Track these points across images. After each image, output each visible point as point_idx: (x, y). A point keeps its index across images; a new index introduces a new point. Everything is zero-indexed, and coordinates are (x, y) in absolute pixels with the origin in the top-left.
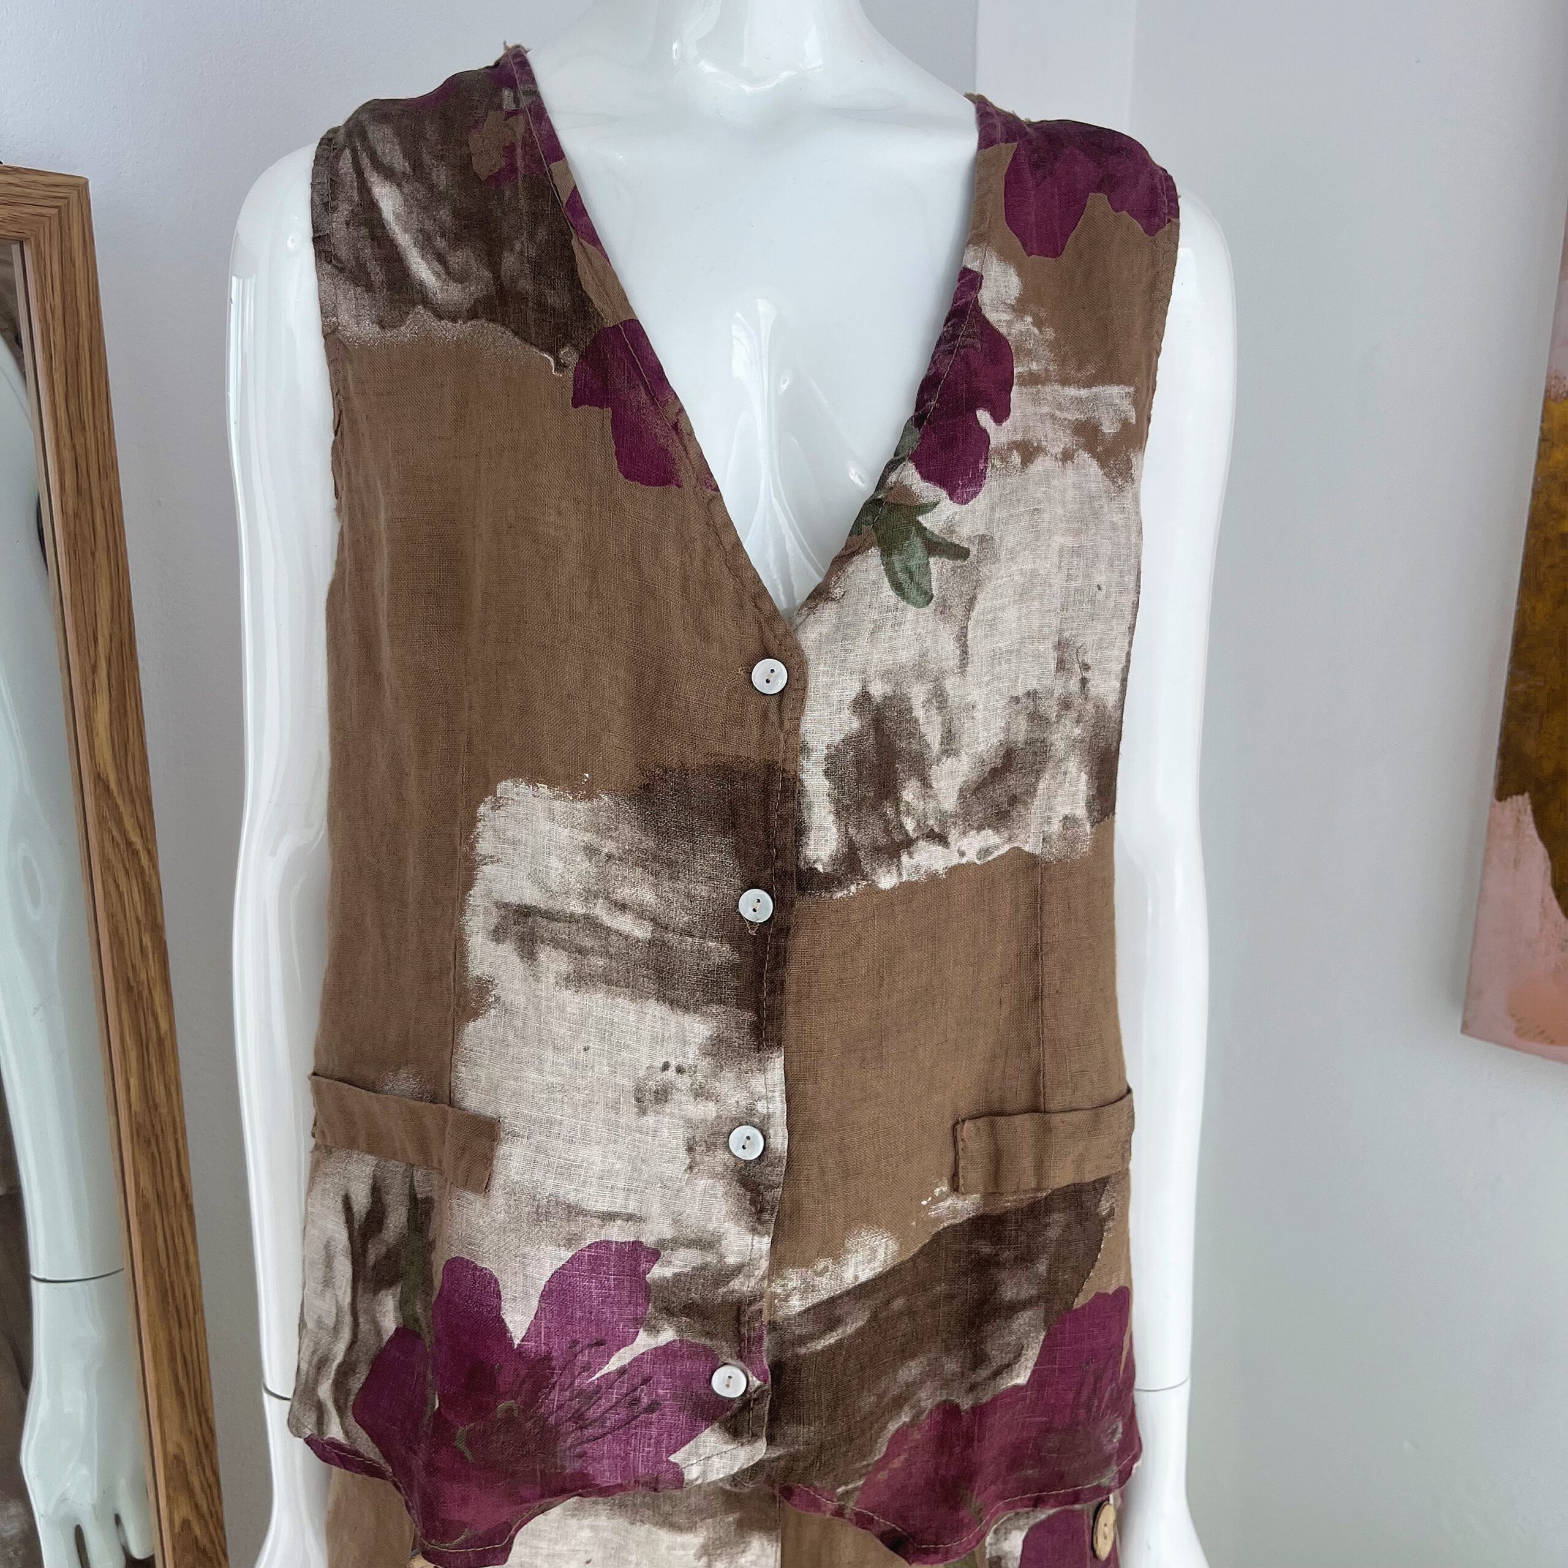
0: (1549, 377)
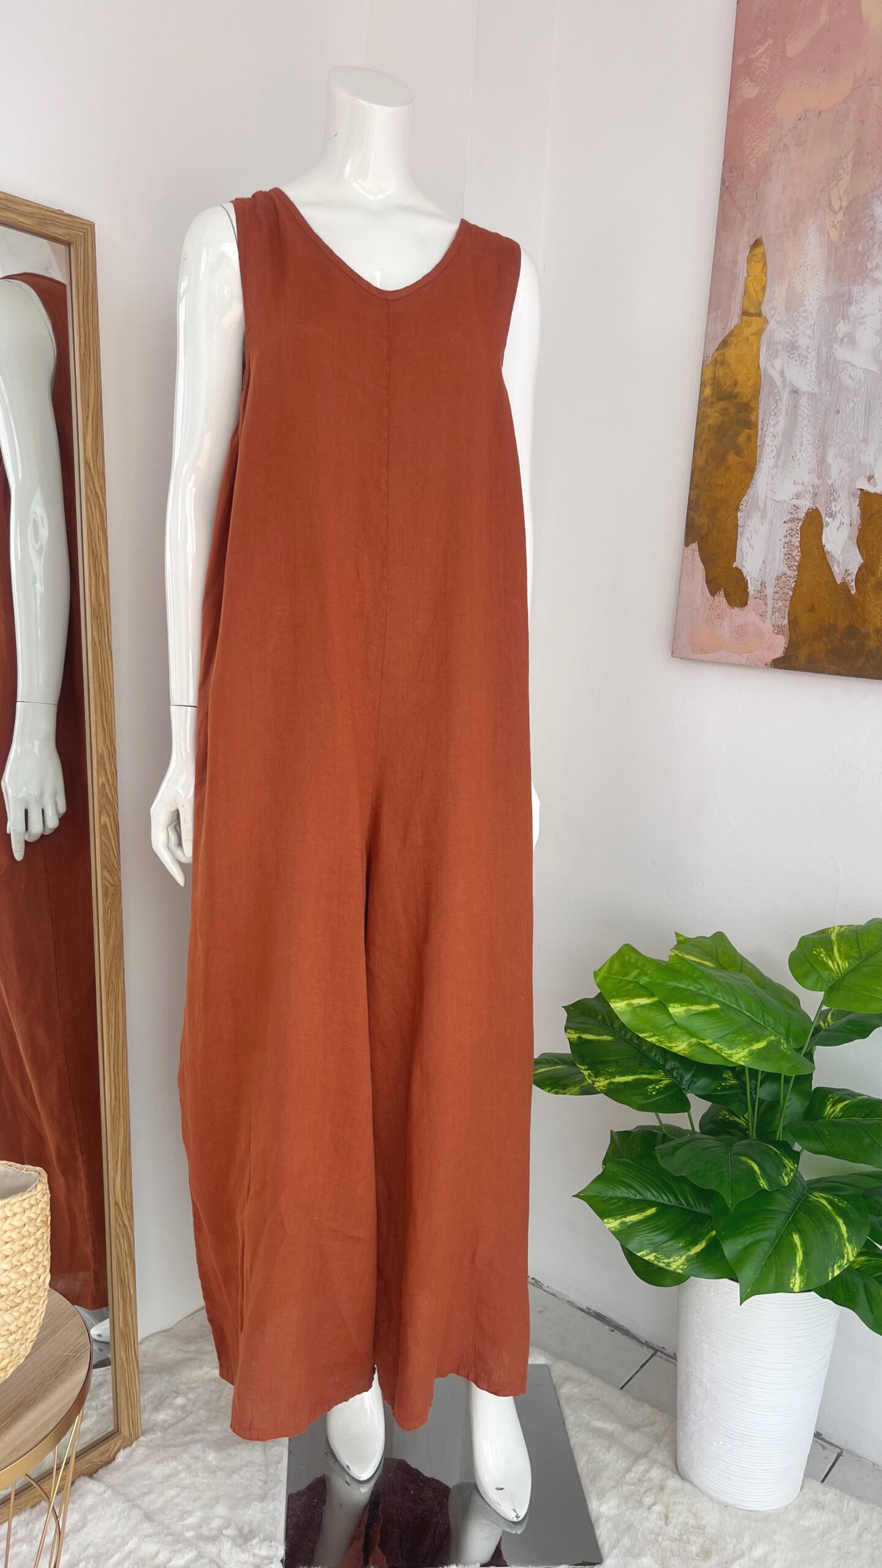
0: (704, 357)
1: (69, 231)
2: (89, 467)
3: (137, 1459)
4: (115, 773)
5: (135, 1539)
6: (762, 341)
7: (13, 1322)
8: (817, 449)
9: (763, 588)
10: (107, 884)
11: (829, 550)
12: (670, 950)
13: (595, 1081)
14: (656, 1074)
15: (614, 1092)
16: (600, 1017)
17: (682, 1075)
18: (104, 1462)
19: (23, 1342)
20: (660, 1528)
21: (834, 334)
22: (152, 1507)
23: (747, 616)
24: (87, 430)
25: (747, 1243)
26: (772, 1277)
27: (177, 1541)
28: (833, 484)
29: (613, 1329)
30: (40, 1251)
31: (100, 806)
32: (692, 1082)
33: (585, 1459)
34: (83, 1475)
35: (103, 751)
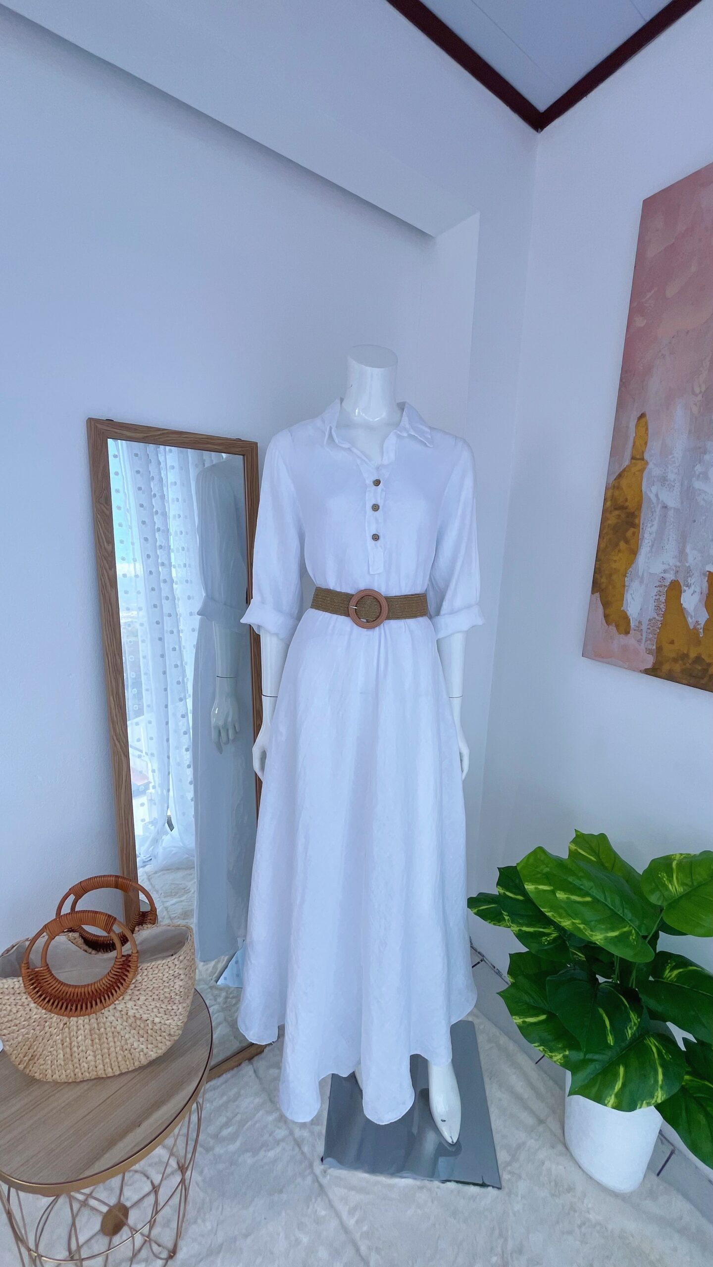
1: (243, 449)
6: (644, 475)
8: (679, 543)
9: (640, 625)
11: (685, 607)
12: (568, 848)
13: (511, 924)
14: (549, 928)
21: (693, 472)
23: (630, 640)
26: (595, 1090)
28: (689, 566)
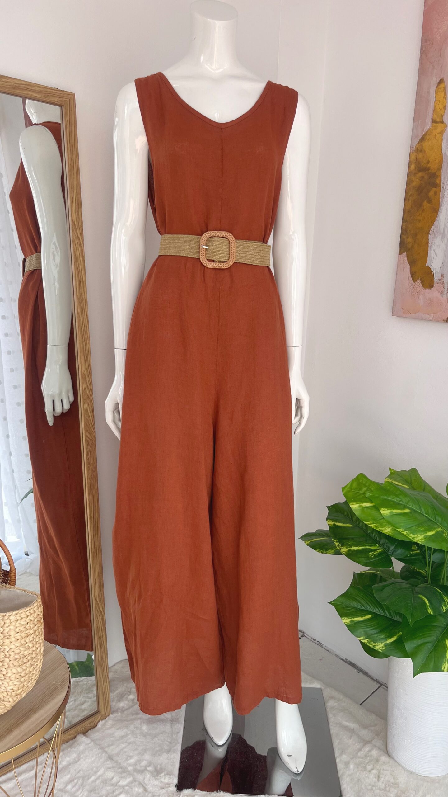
0: (411, 147)
1: (61, 99)
2: (74, 224)
3: (108, 727)
4: (91, 383)
5: (103, 769)
6: (443, 137)
7: (22, 672)
9: (442, 278)
10: (88, 439)
12: (385, 478)
13: (341, 549)
14: (375, 546)
15: (351, 555)
16: (346, 514)
17: (389, 547)
18: (92, 727)
19: (29, 680)
20: (375, 783)
22: (113, 753)
23: (434, 293)
24: (73, 205)
25: (419, 643)
26: (432, 664)
27: (124, 772)
29: (358, 671)
30: (37, 636)
31: (84, 399)
32: (394, 551)
33: (337, 742)
34: (81, 733)
35: (85, 372)
